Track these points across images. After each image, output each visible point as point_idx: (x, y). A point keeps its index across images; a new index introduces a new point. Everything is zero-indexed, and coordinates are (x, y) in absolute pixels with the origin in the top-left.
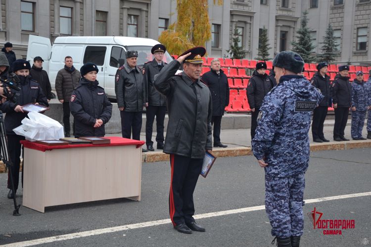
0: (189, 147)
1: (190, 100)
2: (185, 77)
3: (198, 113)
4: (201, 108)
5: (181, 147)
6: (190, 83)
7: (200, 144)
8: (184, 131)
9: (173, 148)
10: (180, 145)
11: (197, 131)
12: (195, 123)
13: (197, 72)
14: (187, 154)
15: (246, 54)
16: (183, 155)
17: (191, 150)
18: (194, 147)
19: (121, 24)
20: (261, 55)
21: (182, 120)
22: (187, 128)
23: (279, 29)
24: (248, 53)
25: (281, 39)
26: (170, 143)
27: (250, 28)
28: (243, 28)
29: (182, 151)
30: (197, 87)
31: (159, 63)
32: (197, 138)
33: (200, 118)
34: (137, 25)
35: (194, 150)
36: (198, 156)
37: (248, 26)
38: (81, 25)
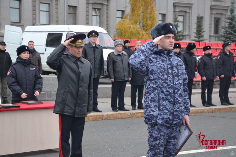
0: (73, 108)
1: (74, 73)
2: (70, 55)
3: (80, 82)
4: (83, 79)
5: (67, 109)
6: (74, 60)
7: (82, 106)
8: (69, 96)
9: (61, 109)
10: (66, 106)
11: (79, 96)
12: (78, 90)
13: (78, 52)
14: (72, 114)
15: (186, 36)
16: (69, 114)
17: (75, 111)
18: (77, 108)
19: (87, 15)
20: (197, 37)
21: (68, 88)
22: (72, 94)
23: (213, 16)
24: (187, 35)
25: (214, 24)
26: (59, 106)
27: (190, 16)
28: (184, 16)
29: (68, 112)
30: (79, 63)
31: (94, 45)
32: (80, 101)
33: (81, 86)
34: (100, 16)
35: (77, 111)
36: (81, 115)
37: (188, 14)
38: (56, 17)
